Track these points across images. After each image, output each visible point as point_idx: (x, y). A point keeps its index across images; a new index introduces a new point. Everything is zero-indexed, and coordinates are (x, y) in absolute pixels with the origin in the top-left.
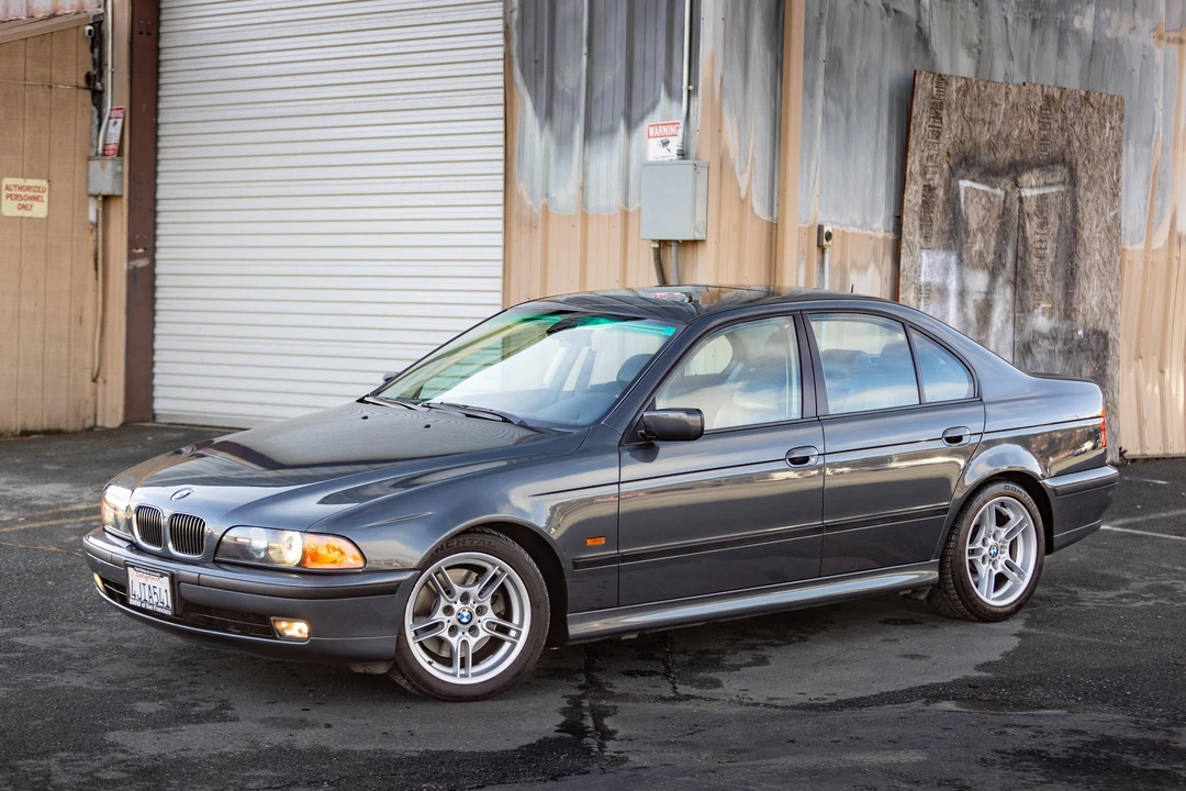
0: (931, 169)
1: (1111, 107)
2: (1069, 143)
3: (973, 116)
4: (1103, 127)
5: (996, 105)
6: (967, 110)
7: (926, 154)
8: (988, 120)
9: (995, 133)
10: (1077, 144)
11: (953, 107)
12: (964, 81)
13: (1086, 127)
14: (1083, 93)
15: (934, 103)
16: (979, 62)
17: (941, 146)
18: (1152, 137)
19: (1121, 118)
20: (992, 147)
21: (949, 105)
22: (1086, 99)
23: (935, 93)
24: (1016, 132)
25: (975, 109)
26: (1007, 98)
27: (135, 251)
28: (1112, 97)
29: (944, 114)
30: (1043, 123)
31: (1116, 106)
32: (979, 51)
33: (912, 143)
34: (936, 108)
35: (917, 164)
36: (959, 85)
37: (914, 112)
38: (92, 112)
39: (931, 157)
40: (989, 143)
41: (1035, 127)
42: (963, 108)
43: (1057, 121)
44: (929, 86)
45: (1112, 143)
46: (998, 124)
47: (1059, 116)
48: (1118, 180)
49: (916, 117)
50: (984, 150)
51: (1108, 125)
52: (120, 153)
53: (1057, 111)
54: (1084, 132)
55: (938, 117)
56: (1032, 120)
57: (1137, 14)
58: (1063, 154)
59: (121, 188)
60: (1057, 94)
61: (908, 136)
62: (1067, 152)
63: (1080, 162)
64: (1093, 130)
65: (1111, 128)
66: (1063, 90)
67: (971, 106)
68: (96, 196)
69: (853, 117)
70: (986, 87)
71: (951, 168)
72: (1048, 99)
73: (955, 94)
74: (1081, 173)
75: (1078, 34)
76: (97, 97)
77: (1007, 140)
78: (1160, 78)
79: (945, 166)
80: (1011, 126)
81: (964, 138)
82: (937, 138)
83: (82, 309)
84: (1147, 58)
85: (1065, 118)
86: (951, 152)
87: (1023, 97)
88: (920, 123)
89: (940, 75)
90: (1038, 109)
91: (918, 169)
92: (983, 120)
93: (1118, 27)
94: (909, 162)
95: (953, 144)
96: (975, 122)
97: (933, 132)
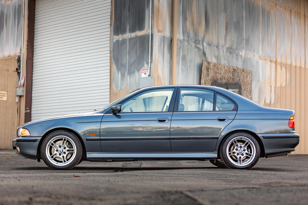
0: (207, 83)
1: (249, 73)
2: (239, 80)
3: (216, 72)
4: (247, 77)
5: (222, 70)
6: (215, 70)
7: (205, 79)
8: (220, 73)
9: (222, 76)
10: (241, 80)
11: (212, 69)
12: (214, 64)
13: (243, 77)
14: (242, 69)
15: (207, 68)
16: (218, 60)
17: (209, 78)
18: (259, 81)
19: (252, 75)
20: (221, 79)
21: (211, 69)
22: (243, 70)
23: (207, 66)
24: (227, 76)
25: (217, 70)
26: (224, 68)
27: (27, 108)
28: (249, 71)
29: (210, 71)
30: (233, 75)
31: (250, 73)
32: (218, 58)
33: (202, 76)
34: (208, 69)
35: (203, 81)
36: (213, 64)
37: (202, 70)
38: (17, 77)
39: (207, 80)
40: (220, 78)
41: (231, 76)
42: (214, 70)
43: (236, 75)
44: (206, 64)
45: (250, 81)
46: (222, 74)
47: (237, 74)
48: (251, 89)
49: (203, 71)
50: (219, 80)
51: (248, 77)
52: (24, 86)
53: (236, 72)
54: (243, 78)
55: (208, 71)
56: (230, 74)
57: (255, 53)
58: (238, 82)
59: (24, 94)
60: (236, 69)
61: (201, 75)
62: (239, 82)
63: (242, 84)
64: (245, 77)
65: (249, 77)
66: (238, 68)
67: (216, 69)
68: (18, 96)
69: (189, 70)
70: (219, 65)
71: (211, 83)
72: (234, 70)
73: (212, 66)
74: (242, 87)
75: (241, 56)
76: (19, 73)
77: (224, 78)
78: (261, 67)
79: (210, 82)
80: (225, 75)
81: (214, 77)
82: (208, 76)
83: (14, 122)
84: (258, 63)
85: (238, 74)
86: (211, 79)
87: (228, 68)
88: (204, 72)
89: (208, 62)
90: (232, 72)
91: (204, 82)
92: (219, 73)
93: (250, 55)
94: (202, 81)
95: (212, 78)
96: (217, 73)
97: (207, 74)
